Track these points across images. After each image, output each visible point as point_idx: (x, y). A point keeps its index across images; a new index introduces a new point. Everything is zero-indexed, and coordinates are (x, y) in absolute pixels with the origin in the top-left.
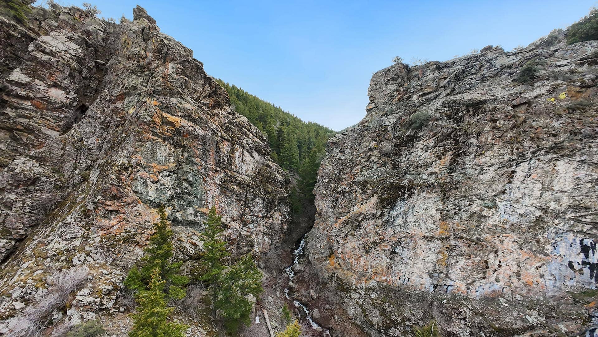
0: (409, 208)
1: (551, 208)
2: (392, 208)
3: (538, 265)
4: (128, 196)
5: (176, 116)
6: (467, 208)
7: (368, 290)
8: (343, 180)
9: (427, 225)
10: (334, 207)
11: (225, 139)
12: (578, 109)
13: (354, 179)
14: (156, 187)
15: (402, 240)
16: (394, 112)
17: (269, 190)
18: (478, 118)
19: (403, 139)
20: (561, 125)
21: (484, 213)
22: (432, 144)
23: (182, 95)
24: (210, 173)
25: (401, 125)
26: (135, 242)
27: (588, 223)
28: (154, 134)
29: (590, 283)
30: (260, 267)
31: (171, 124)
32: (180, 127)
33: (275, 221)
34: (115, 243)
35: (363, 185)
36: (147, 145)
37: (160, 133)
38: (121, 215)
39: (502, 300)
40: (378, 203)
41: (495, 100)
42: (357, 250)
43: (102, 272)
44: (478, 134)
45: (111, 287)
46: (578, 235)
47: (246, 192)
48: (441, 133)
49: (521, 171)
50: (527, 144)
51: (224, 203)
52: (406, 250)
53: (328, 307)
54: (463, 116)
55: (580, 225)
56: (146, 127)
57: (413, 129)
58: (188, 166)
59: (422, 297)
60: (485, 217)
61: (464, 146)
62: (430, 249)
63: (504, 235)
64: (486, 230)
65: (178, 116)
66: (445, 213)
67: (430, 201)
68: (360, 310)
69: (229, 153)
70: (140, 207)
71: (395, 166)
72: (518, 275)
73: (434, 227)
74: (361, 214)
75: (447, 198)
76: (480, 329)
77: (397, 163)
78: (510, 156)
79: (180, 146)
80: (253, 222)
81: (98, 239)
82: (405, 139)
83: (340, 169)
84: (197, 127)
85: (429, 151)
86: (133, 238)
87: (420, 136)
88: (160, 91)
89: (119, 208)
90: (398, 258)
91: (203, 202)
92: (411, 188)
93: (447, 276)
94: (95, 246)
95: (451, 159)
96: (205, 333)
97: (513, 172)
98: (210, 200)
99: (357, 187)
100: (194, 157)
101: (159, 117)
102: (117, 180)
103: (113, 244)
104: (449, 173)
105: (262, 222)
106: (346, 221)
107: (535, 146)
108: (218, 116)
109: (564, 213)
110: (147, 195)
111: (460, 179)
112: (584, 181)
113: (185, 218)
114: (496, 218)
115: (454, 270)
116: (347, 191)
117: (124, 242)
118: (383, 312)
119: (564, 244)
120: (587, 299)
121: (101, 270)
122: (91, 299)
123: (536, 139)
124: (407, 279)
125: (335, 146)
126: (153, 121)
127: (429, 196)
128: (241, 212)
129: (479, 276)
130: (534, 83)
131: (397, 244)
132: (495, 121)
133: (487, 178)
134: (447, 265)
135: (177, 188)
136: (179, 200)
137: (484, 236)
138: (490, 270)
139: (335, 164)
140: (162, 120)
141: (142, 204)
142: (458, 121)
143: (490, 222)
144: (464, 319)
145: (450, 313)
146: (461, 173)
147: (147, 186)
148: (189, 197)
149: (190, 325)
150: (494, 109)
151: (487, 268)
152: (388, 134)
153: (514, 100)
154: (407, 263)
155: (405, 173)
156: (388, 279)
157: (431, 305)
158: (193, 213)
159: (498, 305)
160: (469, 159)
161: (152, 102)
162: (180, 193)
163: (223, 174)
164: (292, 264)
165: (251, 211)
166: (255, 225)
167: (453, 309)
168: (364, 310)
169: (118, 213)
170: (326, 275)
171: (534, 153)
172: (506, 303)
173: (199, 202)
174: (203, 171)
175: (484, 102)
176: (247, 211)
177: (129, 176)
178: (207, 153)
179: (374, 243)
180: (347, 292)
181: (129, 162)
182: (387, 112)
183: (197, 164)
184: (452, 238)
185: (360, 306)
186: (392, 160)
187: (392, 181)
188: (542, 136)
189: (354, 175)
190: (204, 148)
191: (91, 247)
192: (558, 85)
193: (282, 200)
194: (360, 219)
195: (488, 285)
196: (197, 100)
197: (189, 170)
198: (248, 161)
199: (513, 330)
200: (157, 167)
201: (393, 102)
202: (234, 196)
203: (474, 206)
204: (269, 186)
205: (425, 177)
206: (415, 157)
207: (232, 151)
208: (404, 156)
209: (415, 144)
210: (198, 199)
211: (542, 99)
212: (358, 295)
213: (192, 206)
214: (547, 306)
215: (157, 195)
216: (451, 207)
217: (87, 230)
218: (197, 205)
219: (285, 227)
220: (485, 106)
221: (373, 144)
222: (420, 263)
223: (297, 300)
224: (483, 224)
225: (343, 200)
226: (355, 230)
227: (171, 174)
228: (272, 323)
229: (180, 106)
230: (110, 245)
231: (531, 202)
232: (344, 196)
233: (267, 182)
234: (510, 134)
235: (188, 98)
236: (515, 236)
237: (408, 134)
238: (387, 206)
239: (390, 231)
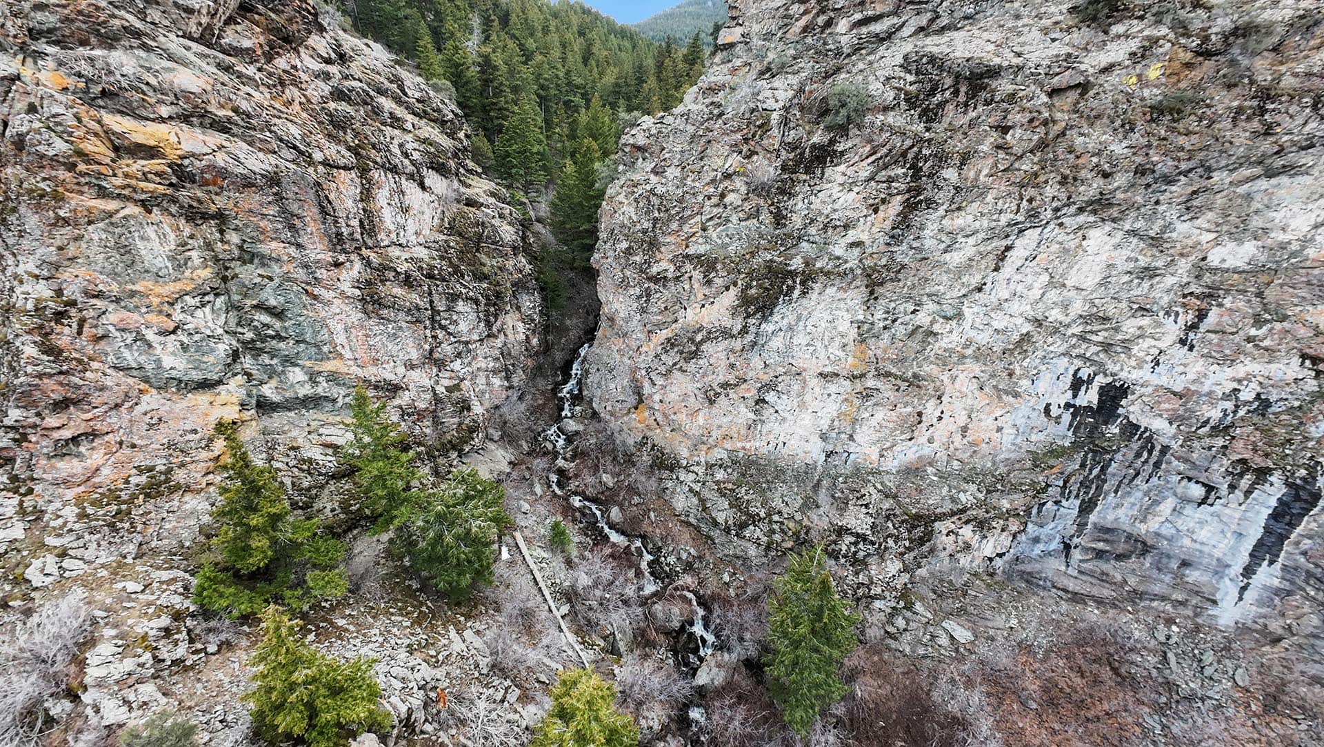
0: (799, 318)
1: (1050, 319)
2: (764, 318)
3: (998, 414)
4: (102, 389)
5: (153, 120)
6: (907, 318)
7: (710, 466)
8: (663, 249)
9: (831, 350)
10: (643, 311)
11: (338, 167)
12: (1171, 112)
13: (687, 246)
14: (178, 344)
15: (780, 379)
16: (789, 70)
17: (485, 270)
18: (974, 114)
19: (802, 154)
20: (1126, 151)
21: (936, 328)
22: (864, 174)
23: (147, 35)
24: (322, 273)
25: (802, 109)
26: (178, 487)
27: (1096, 344)
28: (103, 193)
29: (1064, 437)
30: (492, 440)
31: (151, 152)
32: (182, 158)
33: (511, 337)
34: (124, 507)
35: (708, 265)
36: (95, 233)
37: (123, 187)
38: (107, 438)
39: (930, 470)
40: (738, 306)
41: (1020, 68)
42: (692, 399)
43: (124, 589)
44: (965, 159)
45: (165, 621)
46: (1075, 361)
47: (430, 294)
48: (888, 147)
49: (1023, 246)
50: (1050, 191)
51: (378, 338)
52: (785, 397)
53: (636, 500)
54: (941, 105)
55: (1084, 346)
56: (63, 174)
57: (828, 129)
58: (249, 267)
59: (804, 474)
60: (936, 334)
61: (929, 187)
62: (829, 395)
63: (961, 367)
64: (932, 359)
65: (163, 120)
66: (866, 327)
67: (842, 305)
68: (695, 501)
69: (362, 200)
70: (152, 400)
71: (779, 219)
72: (964, 430)
73: (842, 354)
74: (700, 329)
75: (876, 299)
76: (888, 518)
77: (784, 213)
78: (1012, 216)
79: (205, 217)
80: (459, 355)
81: (70, 512)
82: (807, 155)
83: (655, 220)
84: (240, 147)
85: (856, 189)
86: (167, 481)
87: (842, 153)
88: (55, 29)
89: (91, 423)
90: (767, 412)
91: (325, 349)
92: (808, 277)
93: (851, 438)
94: (71, 530)
95: (898, 215)
96: (408, 624)
97: (1008, 248)
98: (341, 339)
99: (695, 268)
100: (261, 242)
101: (96, 135)
102: (45, 358)
103: (119, 512)
104: (888, 244)
105: (482, 350)
106: (669, 340)
107: (1063, 196)
108: (296, 83)
109: (1068, 326)
110: (160, 367)
111: (906, 261)
112: (1120, 269)
113: (287, 395)
114: (955, 337)
115: (865, 428)
116: (670, 275)
117: (148, 495)
118: (736, 503)
119: (1049, 376)
120: (1052, 462)
121: (120, 586)
122: (129, 664)
123: (1070, 180)
124: (781, 445)
125: (639, 154)
126: (80, 153)
127: (841, 295)
128: (427, 347)
129: (904, 437)
130: (1110, 25)
131: (770, 386)
132: (1005, 130)
133: (958, 260)
134: (854, 421)
135: (240, 330)
136: (255, 357)
137: (928, 369)
138: (924, 426)
139: (641, 204)
140: (112, 141)
141: (154, 392)
142: (930, 116)
143: (943, 343)
144: (866, 506)
145: (847, 498)
146: (911, 248)
147: (150, 346)
148: (282, 345)
149: (373, 617)
150: (1011, 97)
151: (920, 422)
152: (769, 137)
153: (1058, 74)
154: (784, 419)
155: (799, 238)
156: (748, 445)
157: (818, 485)
158: (306, 378)
159: (922, 478)
160: (933, 217)
161: (43, 76)
162: (253, 341)
163: (358, 266)
164: (559, 419)
165: (450, 334)
166: (466, 361)
167: (853, 491)
168: (703, 501)
169: (96, 436)
170: (631, 442)
171: (1057, 210)
172: (935, 475)
173: (313, 350)
174: (301, 274)
175: (994, 72)
176: (440, 336)
177: (80, 333)
178: (296, 222)
179: (725, 385)
180: (672, 471)
181: (59, 292)
182: (770, 63)
183: (278, 260)
184: (870, 375)
185: (697, 494)
186: (773, 204)
187: (769, 257)
188: (1083, 174)
189: (687, 239)
190: (284, 211)
191: (60, 535)
192: (1158, 39)
193: (519, 286)
194: (699, 338)
195: (914, 449)
196: (207, 38)
197: (258, 280)
198: (416, 207)
199: (936, 516)
200: (158, 290)
201: (788, 36)
202: (402, 315)
203: (920, 315)
204: (484, 258)
205: (838, 251)
206: (824, 202)
207: (367, 195)
208: (801, 196)
209: (828, 171)
210: (308, 343)
211: (1113, 78)
212: (691, 477)
213: (297, 365)
214: (993, 476)
215: (189, 362)
216: (879, 315)
217: (25, 495)
218: (310, 359)
219: (535, 341)
220: (994, 84)
221: (734, 161)
222: (807, 418)
223: (576, 493)
224: (928, 349)
225: (663, 297)
226: (687, 360)
227: (207, 298)
228: (535, 554)
229: (153, 81)
230: (113, 517)
231: (1022, 309)
232: (664, 286)
233: (478, 250)
234: (1026, 166)
235: (174, 43)
236: (976, 369)
237: (816, 139)
238: (755, 314)
239: (757, 362)
